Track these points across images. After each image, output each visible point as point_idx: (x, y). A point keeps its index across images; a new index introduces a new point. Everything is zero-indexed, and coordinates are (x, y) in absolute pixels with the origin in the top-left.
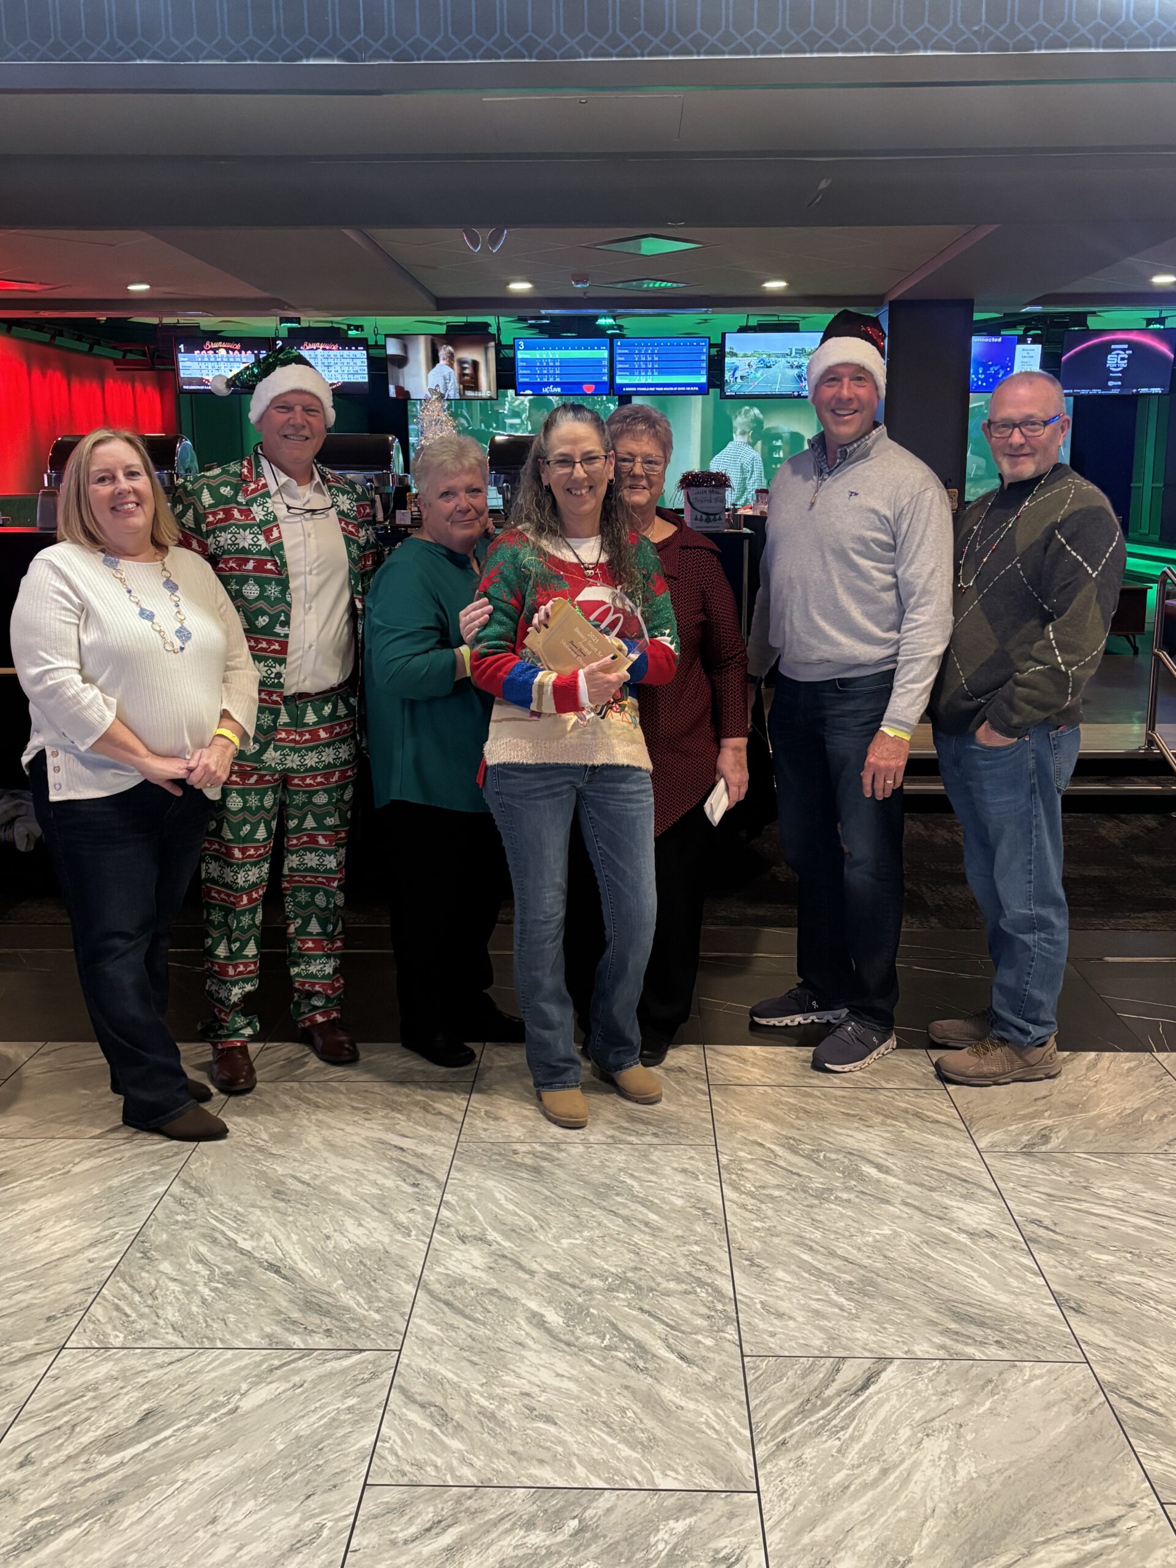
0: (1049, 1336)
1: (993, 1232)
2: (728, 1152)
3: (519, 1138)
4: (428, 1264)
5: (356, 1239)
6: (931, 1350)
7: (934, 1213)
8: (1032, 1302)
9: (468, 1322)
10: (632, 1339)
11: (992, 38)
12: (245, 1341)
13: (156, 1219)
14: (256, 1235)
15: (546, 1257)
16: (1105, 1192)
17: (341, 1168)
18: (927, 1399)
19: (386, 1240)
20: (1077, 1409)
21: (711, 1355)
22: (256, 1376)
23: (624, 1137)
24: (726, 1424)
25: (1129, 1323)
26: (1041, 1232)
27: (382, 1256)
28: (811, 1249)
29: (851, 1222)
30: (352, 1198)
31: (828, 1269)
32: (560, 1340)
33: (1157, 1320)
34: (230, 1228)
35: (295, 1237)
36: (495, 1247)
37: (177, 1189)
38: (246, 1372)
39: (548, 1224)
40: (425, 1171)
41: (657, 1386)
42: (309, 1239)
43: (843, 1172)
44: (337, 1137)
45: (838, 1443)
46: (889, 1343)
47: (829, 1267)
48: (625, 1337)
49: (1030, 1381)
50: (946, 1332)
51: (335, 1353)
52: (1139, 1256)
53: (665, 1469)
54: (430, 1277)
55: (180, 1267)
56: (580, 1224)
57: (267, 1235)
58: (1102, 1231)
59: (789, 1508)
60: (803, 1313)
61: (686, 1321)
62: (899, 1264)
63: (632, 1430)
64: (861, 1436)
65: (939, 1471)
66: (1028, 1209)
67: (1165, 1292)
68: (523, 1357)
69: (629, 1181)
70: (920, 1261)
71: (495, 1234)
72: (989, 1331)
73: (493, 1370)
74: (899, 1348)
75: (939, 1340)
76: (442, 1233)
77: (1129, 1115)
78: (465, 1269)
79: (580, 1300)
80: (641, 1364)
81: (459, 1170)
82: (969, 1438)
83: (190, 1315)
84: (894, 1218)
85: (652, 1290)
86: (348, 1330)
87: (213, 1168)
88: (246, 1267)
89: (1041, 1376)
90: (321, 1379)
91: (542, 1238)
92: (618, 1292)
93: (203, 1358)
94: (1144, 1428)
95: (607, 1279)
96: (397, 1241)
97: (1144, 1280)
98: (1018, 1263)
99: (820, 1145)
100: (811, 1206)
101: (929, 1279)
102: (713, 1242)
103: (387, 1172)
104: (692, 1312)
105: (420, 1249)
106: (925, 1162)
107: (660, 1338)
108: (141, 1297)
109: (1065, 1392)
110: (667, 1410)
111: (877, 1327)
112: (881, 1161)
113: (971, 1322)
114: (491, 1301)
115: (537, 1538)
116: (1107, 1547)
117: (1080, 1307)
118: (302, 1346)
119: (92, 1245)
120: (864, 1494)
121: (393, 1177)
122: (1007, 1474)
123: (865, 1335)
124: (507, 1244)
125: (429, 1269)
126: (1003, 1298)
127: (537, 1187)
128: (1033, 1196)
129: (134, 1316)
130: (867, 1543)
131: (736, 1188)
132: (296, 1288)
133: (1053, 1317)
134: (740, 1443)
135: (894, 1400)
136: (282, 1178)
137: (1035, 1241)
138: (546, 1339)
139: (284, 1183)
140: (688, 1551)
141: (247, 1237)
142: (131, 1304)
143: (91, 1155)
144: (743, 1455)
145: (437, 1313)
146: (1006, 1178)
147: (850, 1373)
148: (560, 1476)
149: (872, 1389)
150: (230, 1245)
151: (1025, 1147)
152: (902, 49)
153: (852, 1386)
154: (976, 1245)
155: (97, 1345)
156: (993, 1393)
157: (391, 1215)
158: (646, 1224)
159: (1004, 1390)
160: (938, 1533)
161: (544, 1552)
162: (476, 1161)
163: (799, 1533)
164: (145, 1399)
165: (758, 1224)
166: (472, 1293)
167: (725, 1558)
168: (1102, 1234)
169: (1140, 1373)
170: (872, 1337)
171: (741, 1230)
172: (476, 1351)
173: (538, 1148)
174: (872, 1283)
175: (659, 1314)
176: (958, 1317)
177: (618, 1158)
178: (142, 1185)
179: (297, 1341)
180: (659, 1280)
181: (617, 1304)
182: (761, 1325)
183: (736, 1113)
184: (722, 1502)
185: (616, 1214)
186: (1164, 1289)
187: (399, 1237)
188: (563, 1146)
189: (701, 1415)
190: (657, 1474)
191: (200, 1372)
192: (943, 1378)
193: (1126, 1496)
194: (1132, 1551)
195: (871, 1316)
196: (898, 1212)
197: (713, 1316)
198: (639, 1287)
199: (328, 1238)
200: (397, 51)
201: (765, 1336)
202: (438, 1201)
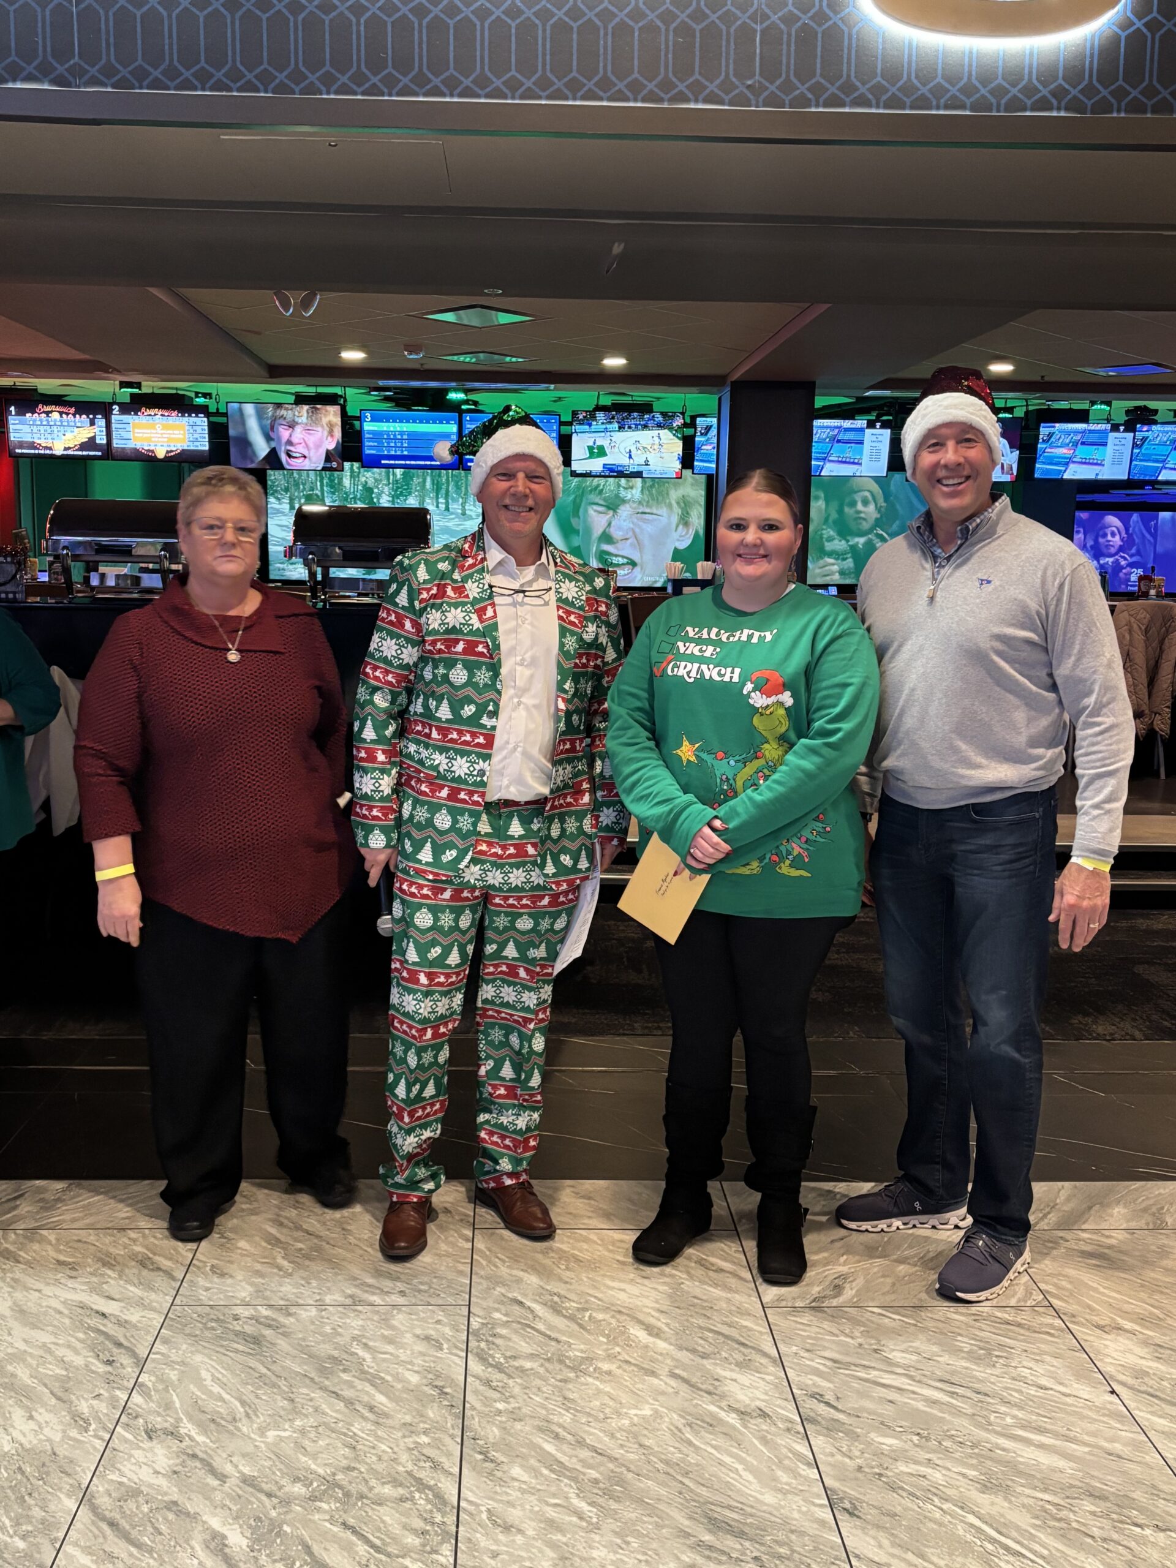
0: (816, 1549)
1: (767, 1410)
2: (481, 1313)
3: (243, 1299)
4: (101, 1468)
5: (21, 1438)
7: (703, 1387)
8: (801, 1503)
9: (132, 1549)
11: (766, 94)
15: (244, 1455)
16: (897, 1356)
17: (25, 1341)
19: (57, 1437)
25: (909, 1528)
26: (822, 1409)
27: (46, 1459)
28: (557, 1436)
29: (607, 1400)
30: (30, 1382)
31: (573, 1463)
33: (941, 1524)
36: (187, 1442)
39: (255, 1412)
40: (125, 1343)
43: (608, 1336)
44: (30, 1300)
47: (574, 1461)
50: (700, 1546)
52: (927, 1439)
54: (99, 1488)
56: (294, 1410)
58: (890, 1407)
60: (534, 1524)
61: (395, 1539)
62: (656, 1454)
66: (810, 1380)
67: (952, 1486)
69: (361, 1353)
70: (680, 1451)
71: (189, 1426)
72: (747, 1544)
76: (127, 1426)
77: (932, 1259)
78: (145, 1475)
79: (273, 1513)
81: (166, 1341)
84: (658, 1394)
85: (362, 1497)
91: (245, 1429)
92: (321, 1501)
95: (311, 1484)
96: (71, 1439)
97: (930, 1471)
98: (790, 1451)
99: (587, 1302)
100: (565, 1381)
101: (686, 1474)
102: (445, 1431)
103: (79, 1345)
104: (405, 1527)
105: (95, 1448)
106: (701, 1322)
111: (619, 1541)
112: (652, 1321)
113: (728, 1532)
114: (166, 1519)
117: (856, 1508)
121: (85, 1352)
124: (200, 1439)
125: (98, 1477)
126: (769, 1498)
127: (252, 1363)
128: (817, 1363)
131: (482, 1358)
133: (822, 1523)
137: (813, 1421)
145: (96, 1537)
146: (789, 1339)
151: (814, 1301)
152: (672, 100)
154: (746, 1427)
157: (71, 1402)
158: (371, 1409)
162: (188, 1330)
165: (501, 1406)
166: (145, 1508)
168: (888, 1410)
170: (612, 1556)
171: (479, 1414)
173: (264, 1312)
174: (621, 1482)
175: (365, 1530)
176: (716, 1524)
177: (353, 1323)
180: (373, 1482)
181: (317, 1517)
182: (484, 1542)
183: (499, 1263)
185: (337, 1395)
186: (953, 1482)
187: (74, 1433)
188: (294, 1310)
195: (614, 1527)
196: (663, 1387)
197: (428, 1531)
198: (347, 1494)
200: (116, 78)
201: (485, 1558)
202: (133, 1381)
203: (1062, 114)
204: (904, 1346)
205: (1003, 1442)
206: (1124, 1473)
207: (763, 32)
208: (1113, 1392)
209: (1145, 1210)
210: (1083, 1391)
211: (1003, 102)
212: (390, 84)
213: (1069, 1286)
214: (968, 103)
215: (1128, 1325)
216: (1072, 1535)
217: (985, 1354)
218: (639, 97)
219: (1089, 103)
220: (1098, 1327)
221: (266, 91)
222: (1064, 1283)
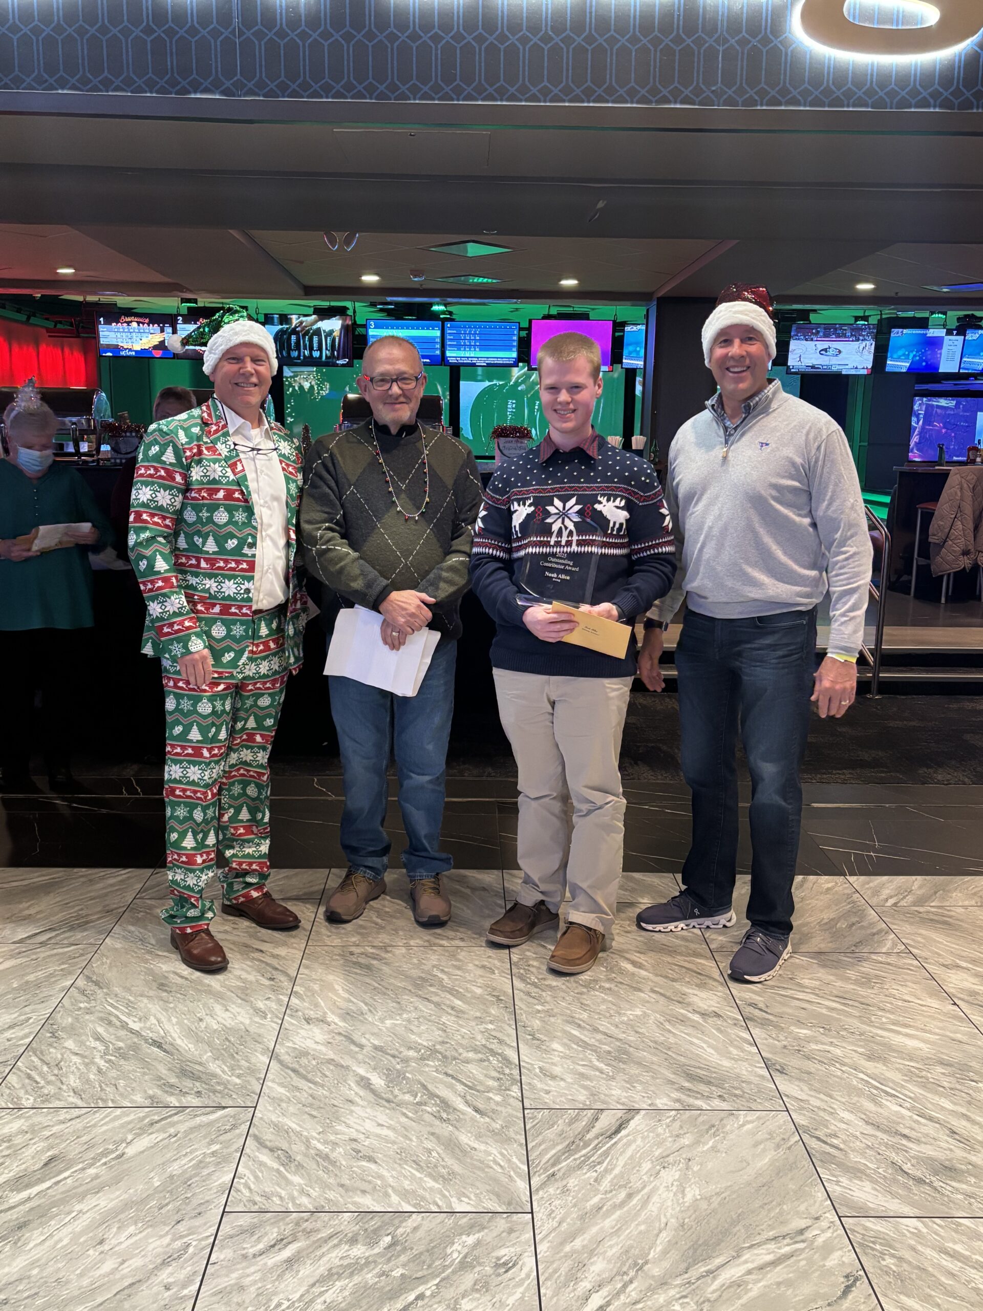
0: (759, 1091)
1: (719, 1012)
3: (354, 943)
4: (279, 1040)
5: (223, 1022)
6: (669, 1103)
7: (675, 998)
8: (747, 1066)
9: (310, 1085)
10: (438, 1097)
11: (725, 97)
12: (132, 1101)
13: (63, 1007)
14: (144, 1018)
15: (373, 1034)
16: (806, 982)
18: (664, 1140)
19: (247, 1022)
20: (778, 1146)
21: (499, 1108)
22: (139, 1128)
23: (437, 941)
24: (509, 1161)
25: (820, 1081)
26: (757, 1013)
27: (243, 1034)
28: (579, 1026)
29: (610, 1005)
30: (221, 989)
31: (592, 1041)
32: (382, 1098)
33: (841, 1078)
34: (123, 1013)
35: (174, 1020)
36: (333, 1026)
37: (81, 982)
38: (130, 1126)
39: (375, 1009)
40: (280, 968)
41: (457, 1133)
42: (186, 1021)
43: (606, 968)
45: (595, 1174)
46: (637, 1097)
47: (593, 1040)
48: (432, 1095)
49: (743, 1125)
50: (681, 1089)
51: (203, 1110)
52: (829, 1030)
53: (461, 1195)
54: (280, 1050)
55: (82, 1043)
57: (152, 1018)
58: (802, 1011)
59: (555, 1224)
60: (571, 1075)
61: (481, 1083)
62: (647, 1037)
63: (436, 1166)
64: (612, 1169)
65: (671, 1194)
66: (747, 995)
67: (848, 1058)
68: (352, 1111)
69: (440, 975)
70: (663, 1036)
71: (333, 1017)
72: (713, 1088)
73: (328, 1121)
74: (645, 1102)
75: (676, 1095)
76: (291, 1016)
77: (826, 924)
78: (310, 1044)
79: (398, 1067)
80: (445, 1116)
81: (307, 967)
82: (696, 1168)
83: (88, 1081)
84: (644, 1002)
85: (455, 1059)
86: (214, 1092)
87: (110, 967)
88: (135, 1043)
89: (752, 1122)
90: (192, 1130)
91: (370, 1019)
92: (428, 1060)
93: (97, 1115)
94: (828, 1159)
95: (420, 1051)
96: (256, 1023)
97: (832, 1048)
98: (738, 1036)
100: (581, 993)
101: (669, 1049)
103: (249, 969)
104: (486, 1076)
105: (273, 1029)
106: (669, 959)
107: (460, 1095)
108: (49, 1068)
109: (770, 1134)
110: (464, 1152)
111: (628, 1086)
112: (636, 958)
113: (700, 1081)
114: (328, 1068)
115: (359, 1251)
116: (796, 1250)
117: (784, 1069)
118: (177, 1105)
119: (10, 1027)
120: (613, 1214)
121: (254, 973)
122: (723, 1195)
123: (619, 1092)
124: (342, 1024)
125: (280, 1044)
126: (726, 1063)
127: (368, 980)
129: (42, 1083)
130: (614, 1250)
131: (523, 979)
132: (174, 1059)
133: (762, 1077)
134: (519, 1175)
135: (639, 1142)
136: (166, 974)
137: (751, 1019)
138: (371, 1097)
139: (167, 978)
140: (476, 1258)
141: (136, 1020)
142: (41, 1074)
143: (12, 957)
144: (522, 1185)
145: (285, 1078)
147: (606, 1121)
148: (378, 1203)
149: (623, 1133)
150: (122, 1026)
152: (658, 102)
153: (607, 1131)
154: (706, 1022)
155: (11, 1106)
156: (715, 1135)
157: (252, 1002)
158: (453, 1008)
159: (723, 1132)
160: (669, 1241)
161: (363, 1261)
162: (321, 960)
163: (563, 1243)
164: (50, 1147)
165: (539, 1008)
166: (314, 1063)
167: (505, 1264)
168: (801, 1013)
169: (827, 1118)
170: (625, 1094)
171: (525, 1012)
172: (315, 1106)
173: (370, 950)
174: (626, 1052)
175: (460, 1077)
176: (691, 1077)
177: (432, 957)
178: (53, 979)
179: (173, 1101)
180: (461, 1050)
181: (427, 1069)
182: (539, 1085)
184: (503, 1221)
185: (428, 1000)
186: (848, 1055)
187: (257, 1019)
188: (389, 949)
189: (490, 1154)
190: (454, 1200)
191: (94, 1126)
192: (677, 1124)
193: (813, 1211)
194: (815, 1253)
195: (624, 1078)
196: (647, 998)
197: (501, 1079)
198: (445, 1057)
199: (201, 1020)
200: (266, 90)
201: (542, 1094)
202: (290, 991)
203: (937, 110)
204: (809, 976)
205: (880, 1032)
206: (964, 1051)
207: (723, 51)
208: (955, 1004)
209: (975, 894)
210: (934, 1003)
211: (895, 101)
212: (458, 93)
213: (923, 941)
214: (870, 102)
215: (964, 964)
216: (929, 1086)
217: (866, 981)
218: (635, 100)
219: (956, 102)
220: (944, 965)
221: (371, 99)
222: (919, 939)
